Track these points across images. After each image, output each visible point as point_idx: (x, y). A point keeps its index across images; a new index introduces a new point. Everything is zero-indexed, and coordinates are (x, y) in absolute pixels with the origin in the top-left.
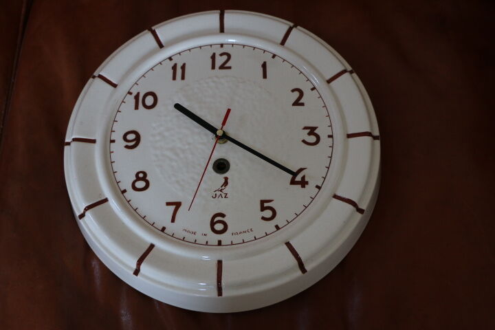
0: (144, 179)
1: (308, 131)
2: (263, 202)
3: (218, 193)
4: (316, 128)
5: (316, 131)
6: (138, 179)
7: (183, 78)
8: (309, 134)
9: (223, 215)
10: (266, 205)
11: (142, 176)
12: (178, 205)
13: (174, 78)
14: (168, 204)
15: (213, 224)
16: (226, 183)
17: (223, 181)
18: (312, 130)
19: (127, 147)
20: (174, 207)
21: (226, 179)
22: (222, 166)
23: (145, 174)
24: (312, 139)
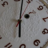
0: (44, 31)
1: (4, 5)
2: (28, 3)
3: (34, 13)
4: (2, 4)
5: (3, 4)
6: (45, 33)
7: (10, 43)
8: (5, 4)
9: (38, 8)
10: (29, 2)
11: (44, 32)
12: (44, 19)
13: (11, 46)
14: (45, 21)
15: (41, 9)
16: (30, 13)
17: (30, 14)
18: (3, 5)
19: (40, 42)
20: (45, 20)
21: (29, 13)
22: (27, 16)
23: (43, 32)
24: (6, 3)
